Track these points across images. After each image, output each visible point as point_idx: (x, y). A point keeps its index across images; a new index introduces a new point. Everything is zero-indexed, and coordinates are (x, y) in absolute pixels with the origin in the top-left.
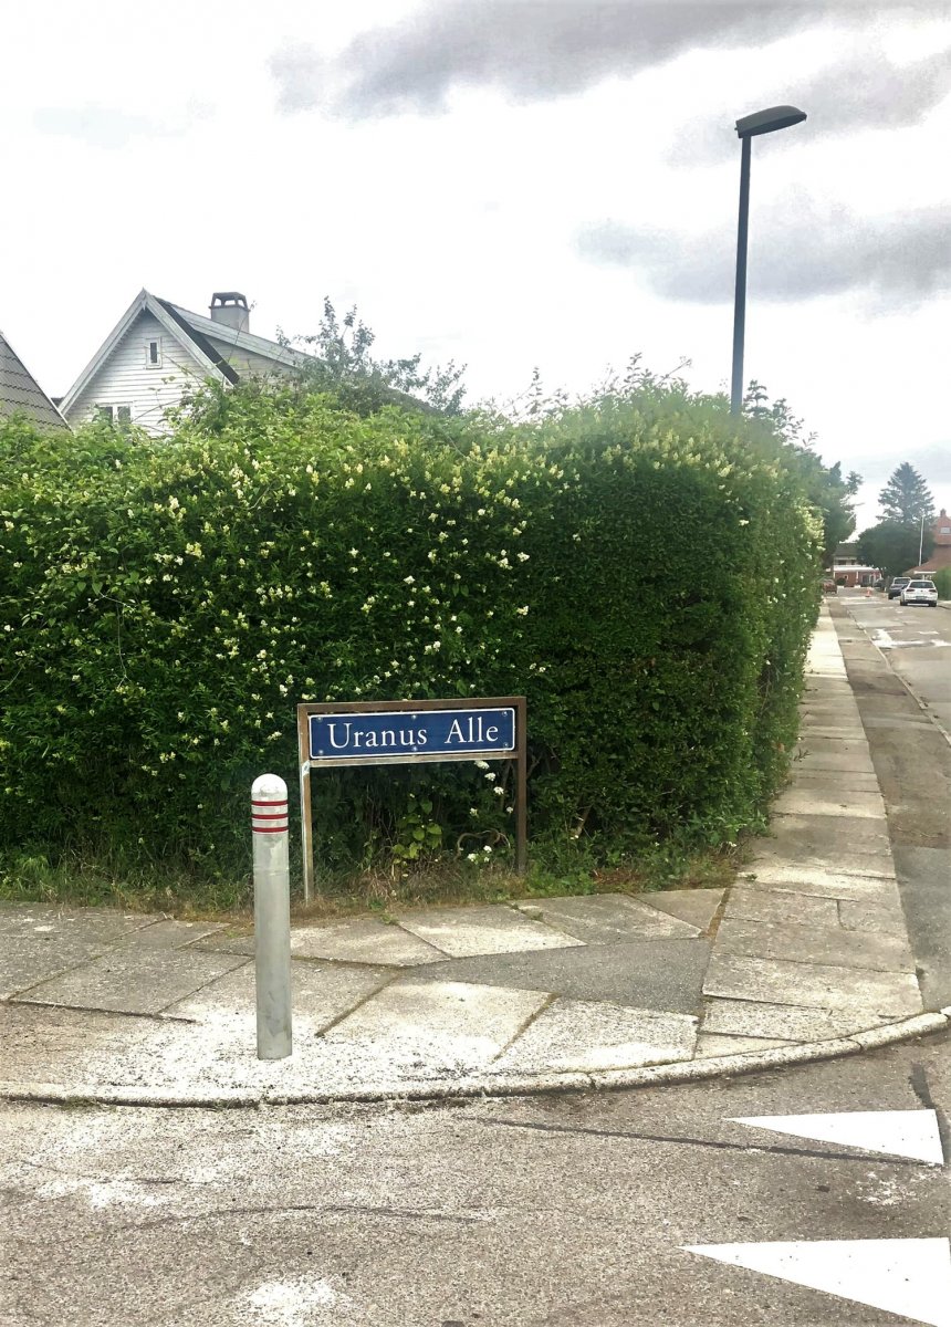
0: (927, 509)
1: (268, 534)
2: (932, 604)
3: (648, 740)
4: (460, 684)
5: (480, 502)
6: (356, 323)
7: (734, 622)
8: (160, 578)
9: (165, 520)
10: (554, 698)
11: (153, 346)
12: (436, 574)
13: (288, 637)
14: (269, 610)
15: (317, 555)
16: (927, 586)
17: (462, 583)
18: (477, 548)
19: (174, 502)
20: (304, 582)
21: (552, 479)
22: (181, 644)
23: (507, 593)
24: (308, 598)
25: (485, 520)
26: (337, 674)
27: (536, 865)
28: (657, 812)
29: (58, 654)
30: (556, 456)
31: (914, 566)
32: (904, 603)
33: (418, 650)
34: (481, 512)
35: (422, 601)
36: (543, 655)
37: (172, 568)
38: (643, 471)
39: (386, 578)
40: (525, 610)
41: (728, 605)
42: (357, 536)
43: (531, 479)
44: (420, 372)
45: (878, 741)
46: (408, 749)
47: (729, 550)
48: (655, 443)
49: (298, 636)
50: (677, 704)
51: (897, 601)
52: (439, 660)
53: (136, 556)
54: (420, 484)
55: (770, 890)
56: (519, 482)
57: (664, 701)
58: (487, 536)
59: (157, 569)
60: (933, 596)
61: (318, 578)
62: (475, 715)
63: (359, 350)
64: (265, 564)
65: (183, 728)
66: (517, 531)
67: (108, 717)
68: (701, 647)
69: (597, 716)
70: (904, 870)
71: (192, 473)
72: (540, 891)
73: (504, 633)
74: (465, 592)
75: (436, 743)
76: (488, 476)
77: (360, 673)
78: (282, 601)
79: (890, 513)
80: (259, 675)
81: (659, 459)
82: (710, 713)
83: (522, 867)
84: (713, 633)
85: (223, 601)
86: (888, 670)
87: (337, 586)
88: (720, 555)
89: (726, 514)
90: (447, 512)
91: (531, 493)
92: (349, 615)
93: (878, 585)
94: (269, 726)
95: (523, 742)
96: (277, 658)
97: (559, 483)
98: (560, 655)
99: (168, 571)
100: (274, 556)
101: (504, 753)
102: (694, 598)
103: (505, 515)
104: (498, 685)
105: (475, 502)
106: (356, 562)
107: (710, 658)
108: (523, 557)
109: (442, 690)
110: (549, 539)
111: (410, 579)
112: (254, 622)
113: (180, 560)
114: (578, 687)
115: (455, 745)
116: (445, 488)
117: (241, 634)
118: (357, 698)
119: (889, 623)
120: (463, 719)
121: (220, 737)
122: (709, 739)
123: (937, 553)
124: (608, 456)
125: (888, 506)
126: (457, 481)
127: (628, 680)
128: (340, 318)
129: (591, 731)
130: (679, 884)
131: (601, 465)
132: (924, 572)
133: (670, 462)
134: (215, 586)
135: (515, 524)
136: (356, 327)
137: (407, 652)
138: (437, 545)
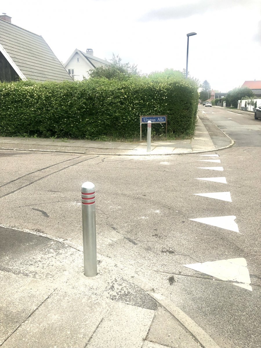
0: (210, 89)
1: (135, 94)
2: (211, 106)
3: (181, 121)
4: (158, 114)
5: (161, 91)
6: (119, 57)
7: (191, 106)
8: (121, 100)
9: (121, 93)
10: (170, 116)
11: (78, 59)
12: (156, 100)
13: (137, 107)
14: (135, 104)
15: (141, 97)
16: (210, 103)
17: (159, 101)
18: (161, 96)
19: (123, 90)
20: (139, 100)
21: (170, 88)
22: (124, 108)
23: (164, 102)
24: (140, 102)
25: (162, 93)
26: (143, 112)
27: (168, 136)
28: (182, 130)
29: (107, 110)
30: (170, 85)
31: (207, 99)
32: (206, 106)
33: (153, 109)
34: (162, 92)
35: (154, 103)
36: (169, 110)
37: (123, 99)
38: (181, 87)
39: (149, 100)
40: (166, 104)
41: (191, 104)
42: (146, 95)
43: (167, 88)
44: (129, 66)
45: (206, 126)
46: (153, 121)
47: (191, 97)
48: (182, 83)
49: (138, 107)
50: (184, 116)
51: (204, 106)
52: (156, 111)
53: (118, 97)
54: (154, 88)
55: (196, 140)
56: (166, 88)
57: (183, 116)
58: (162, 95)
59: (121, 99)
60: (211, 105)
61: (141, 100)
62: (161, 117)
63: (119, 62)
64: (135, 98)
65: (124, 119)
66: (166, 94)
67: (114, 118)
68: (187, 109)
69: (175, 118)
70: (212, 138)
71: (124, 86)
72: (169, 139)
73: (164, 107)
74: (159, 102)
75: (156, 121)
76: (162, 87)
77: (146, 112)
78: (137, 103)
79: (203, 89)
80: (134, 112)
81: (183, 85)
82: (188, 118)
83: (166, 137)
84: (189, 107)
85: (129, 103)
86: (205, 117)
87: (143, 101)
88: (190, 98)
89: (191, 92)
90: (157, 92)
91: (168, 89)
92: (145, 105)
93: (200, 103)
94: (135, 119)
95: (167, 121)
96: (136, 110)
97: (171, 88)
98: (170, 110)
99: (122, 99)
100: (135, 97)
101: (164, 122)
102: (187, 103)
103: (164, 92)
104: (163, 114)
105: (161, 90)
106: (146, 98)
107: (189, 111)
108: (166, 97)
109: (156, 114)
110: (170, 96)
111: (152, 100)
112: (133, 106)
113: (124, 98)
114: (173, 114)
115: (159, 121)
116: (157, 89)
117: (132, 107)
118: (146, 115)
119: (204, 110)
120: (160, 118)
121: (129, 120)
122: (189, 121)
123: (211, 97)
124: (177, 85)
125: (203, 88)
126: (159, 88)
127: (179, 113)
128: (116, 56)
129: (174, 120)
130: (185, 139)
131: (176, 86)
132: (209, 101)
133: (184, 86)
134: (128, 101)
135: (166, 93)
136: (118, 58)
137: (152, 109)
138: (156, 96)
